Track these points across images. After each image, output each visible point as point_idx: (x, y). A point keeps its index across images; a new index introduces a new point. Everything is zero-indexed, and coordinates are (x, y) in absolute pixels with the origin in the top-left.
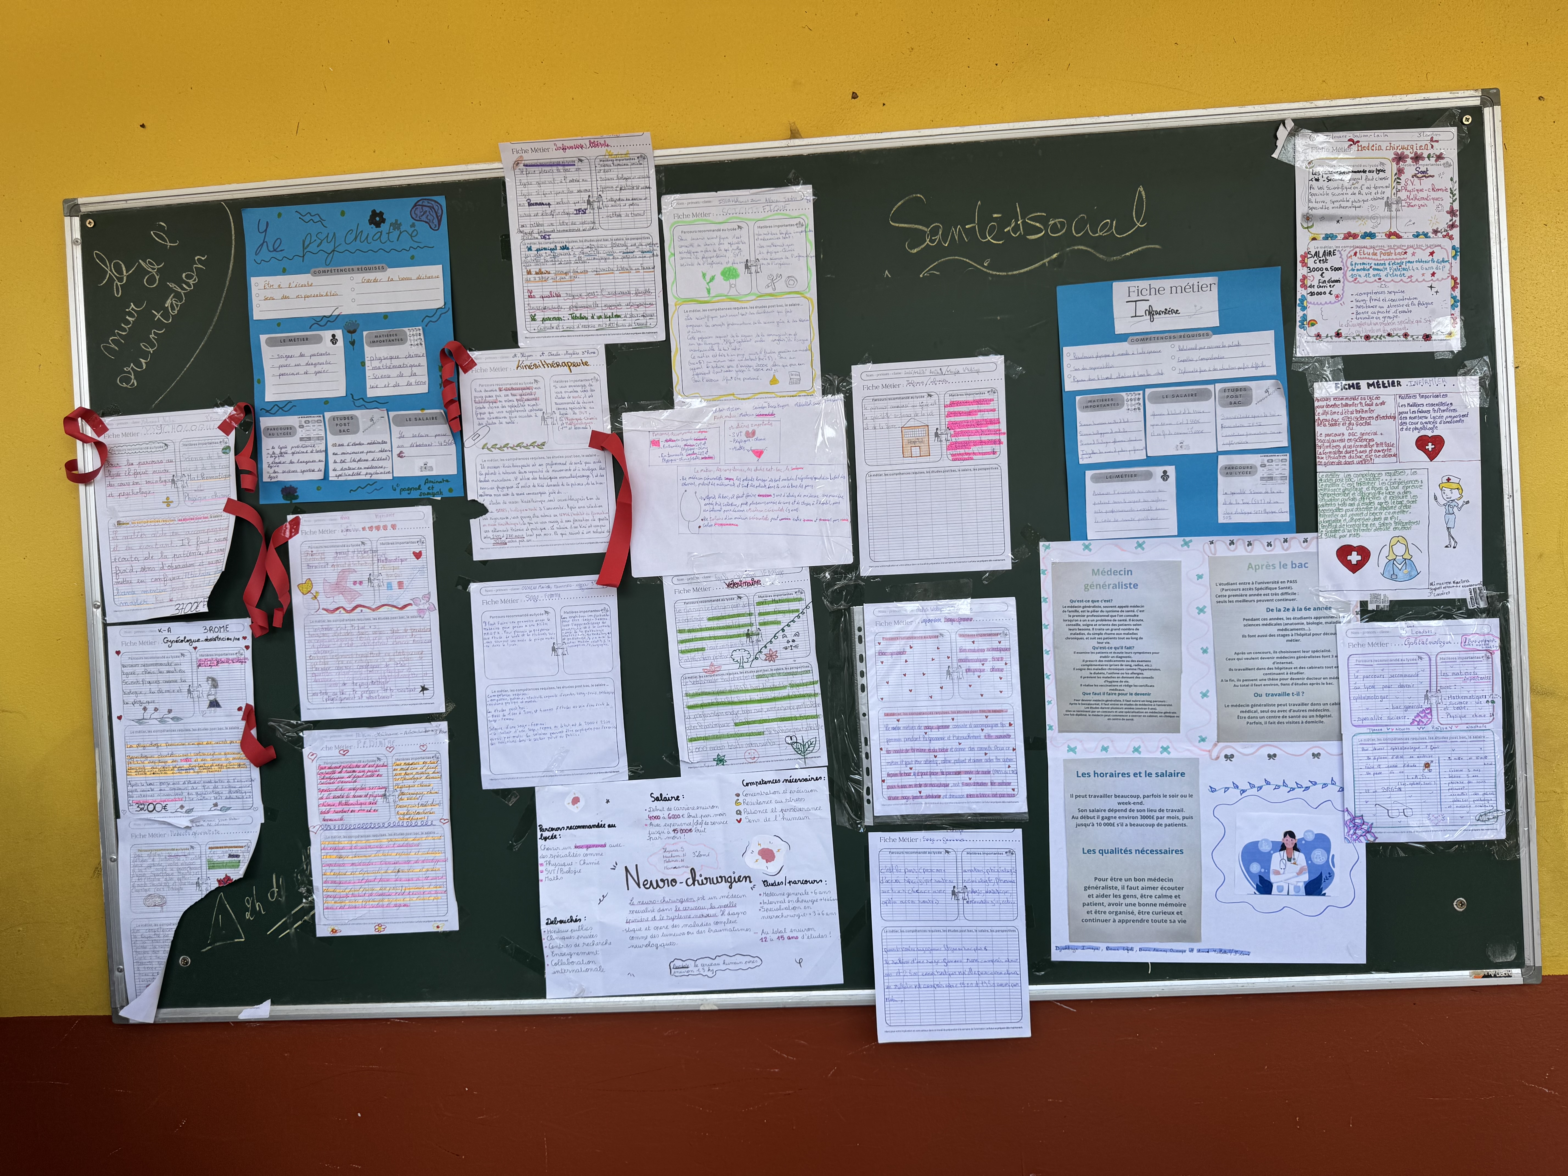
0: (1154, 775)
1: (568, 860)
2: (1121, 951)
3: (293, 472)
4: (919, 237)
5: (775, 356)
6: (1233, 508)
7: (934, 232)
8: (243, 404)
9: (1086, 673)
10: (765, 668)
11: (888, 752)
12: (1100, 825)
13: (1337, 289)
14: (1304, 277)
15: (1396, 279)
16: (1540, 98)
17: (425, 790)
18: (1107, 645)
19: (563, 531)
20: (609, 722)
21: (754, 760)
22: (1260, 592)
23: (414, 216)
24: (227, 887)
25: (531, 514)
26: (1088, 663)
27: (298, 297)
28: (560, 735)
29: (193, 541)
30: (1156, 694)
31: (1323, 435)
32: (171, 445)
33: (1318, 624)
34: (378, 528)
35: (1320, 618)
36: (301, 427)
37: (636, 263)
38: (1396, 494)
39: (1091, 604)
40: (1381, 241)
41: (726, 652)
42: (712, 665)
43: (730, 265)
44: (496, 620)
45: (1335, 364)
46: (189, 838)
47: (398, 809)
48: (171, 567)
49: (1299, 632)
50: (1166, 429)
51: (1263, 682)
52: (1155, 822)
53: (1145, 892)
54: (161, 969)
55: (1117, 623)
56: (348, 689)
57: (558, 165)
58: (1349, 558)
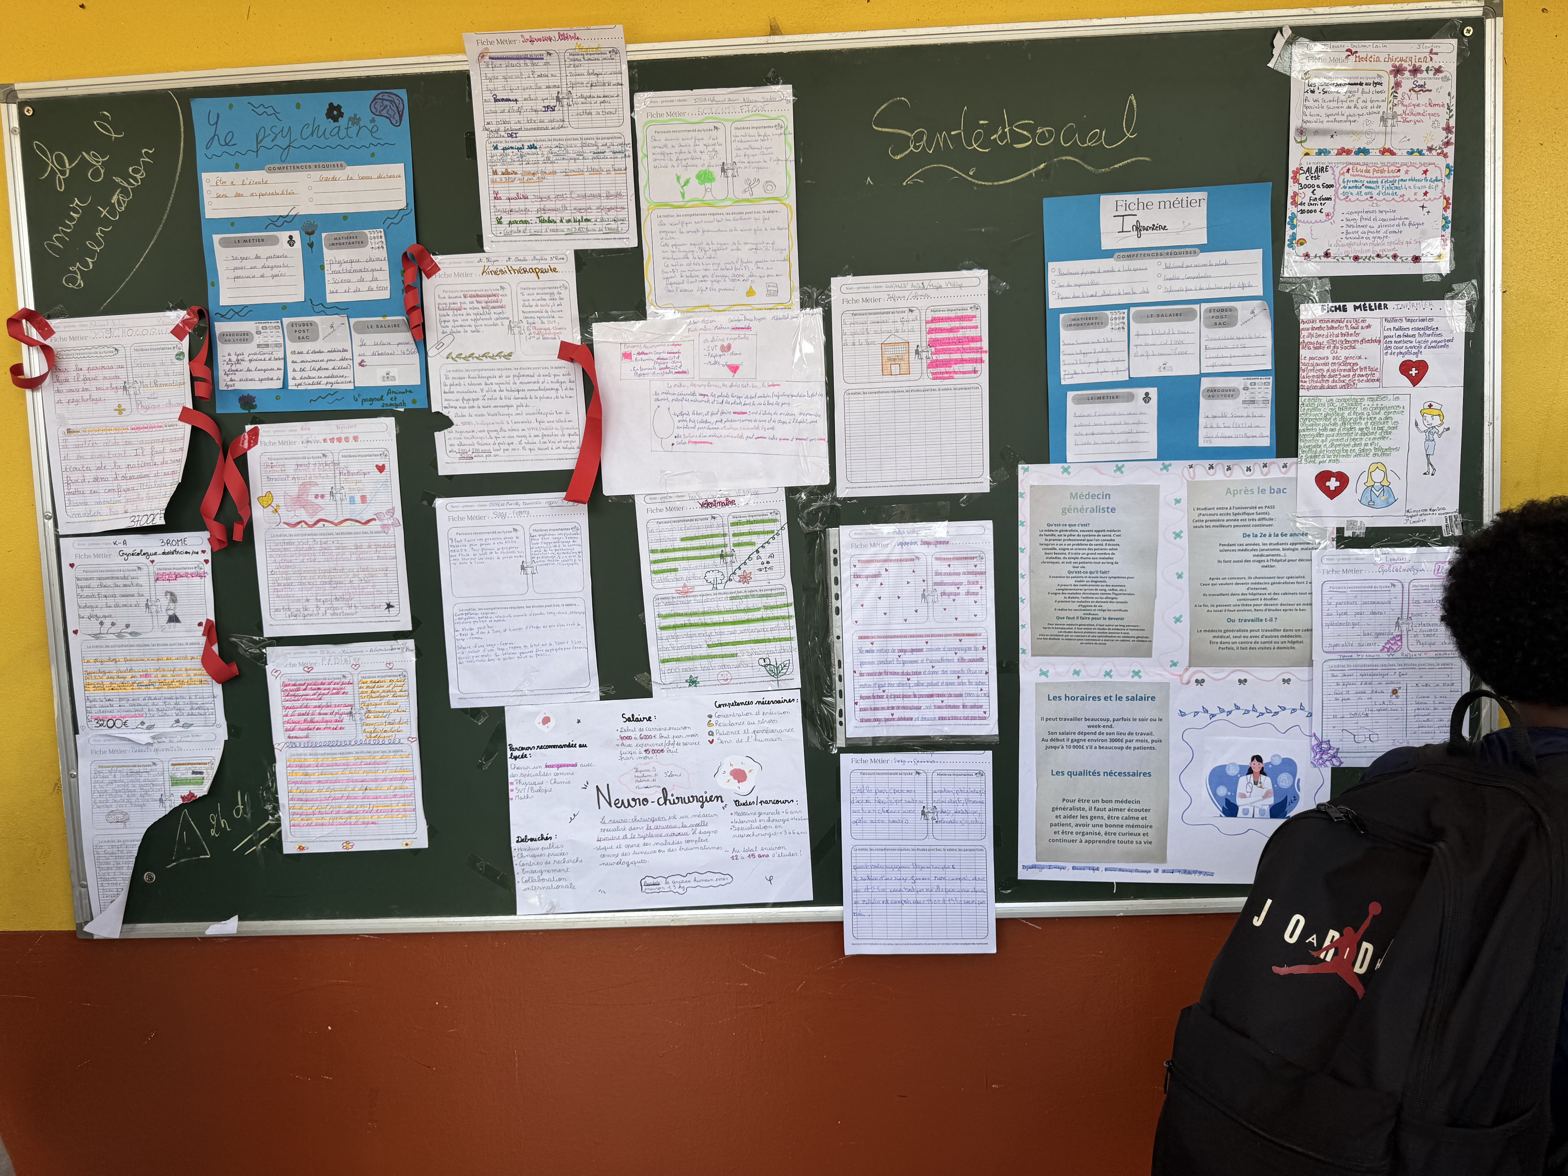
0: (1124, 699)
1: (538, 779)
2: (1087, 871)
3: (251, 380)
4: (903, 142)
5: (751, 266)
6: (1214, 432)
7: (918, 137)
8: (196, 308)
9: (1061, 597)
10: (739, 590)
11: (861, 675)
12: (1070, 747)
13: (1328, 207)
14: (1295, 194)
15: (1387, 197)
16: (1544, 10)
17: (392, 708)
18: (1082, 569)
19: (531, 446)
20: (580, 642)
21: (726, 682)
22: (1238, 517)
23: (374, 110)
24: (191, 804)
25: (498, 427)
26: (1063, 587)
27: (252, 195)
28: (530, 654)
29: (148, 451)
30: (1130, 618)
31: (1308, 358)
32: (121, 351)
33: (1293, 550)
34: (339, 440)
35: (1296, 544)
36: (258, 333)
37: (606, 164)
38: (1377, 420)
39: (1068, 528)
40: (1375, 158)
41: (700, 573)
42: (685, 586)
43: (704, 169)
44: (463, 537)
45: (1323, 286)
46: (151, 755)
47: (364, 727)
48: (124, 478)
49: (1274, 558)
50: (1150, 349)
51: (1237, 608)
52: (1124, 745)
53: (1112, 814)
54: (125, 885)
55: (1093, 547)
56: (311, 605)
57: (526, 58)
58: (1328, 484)
